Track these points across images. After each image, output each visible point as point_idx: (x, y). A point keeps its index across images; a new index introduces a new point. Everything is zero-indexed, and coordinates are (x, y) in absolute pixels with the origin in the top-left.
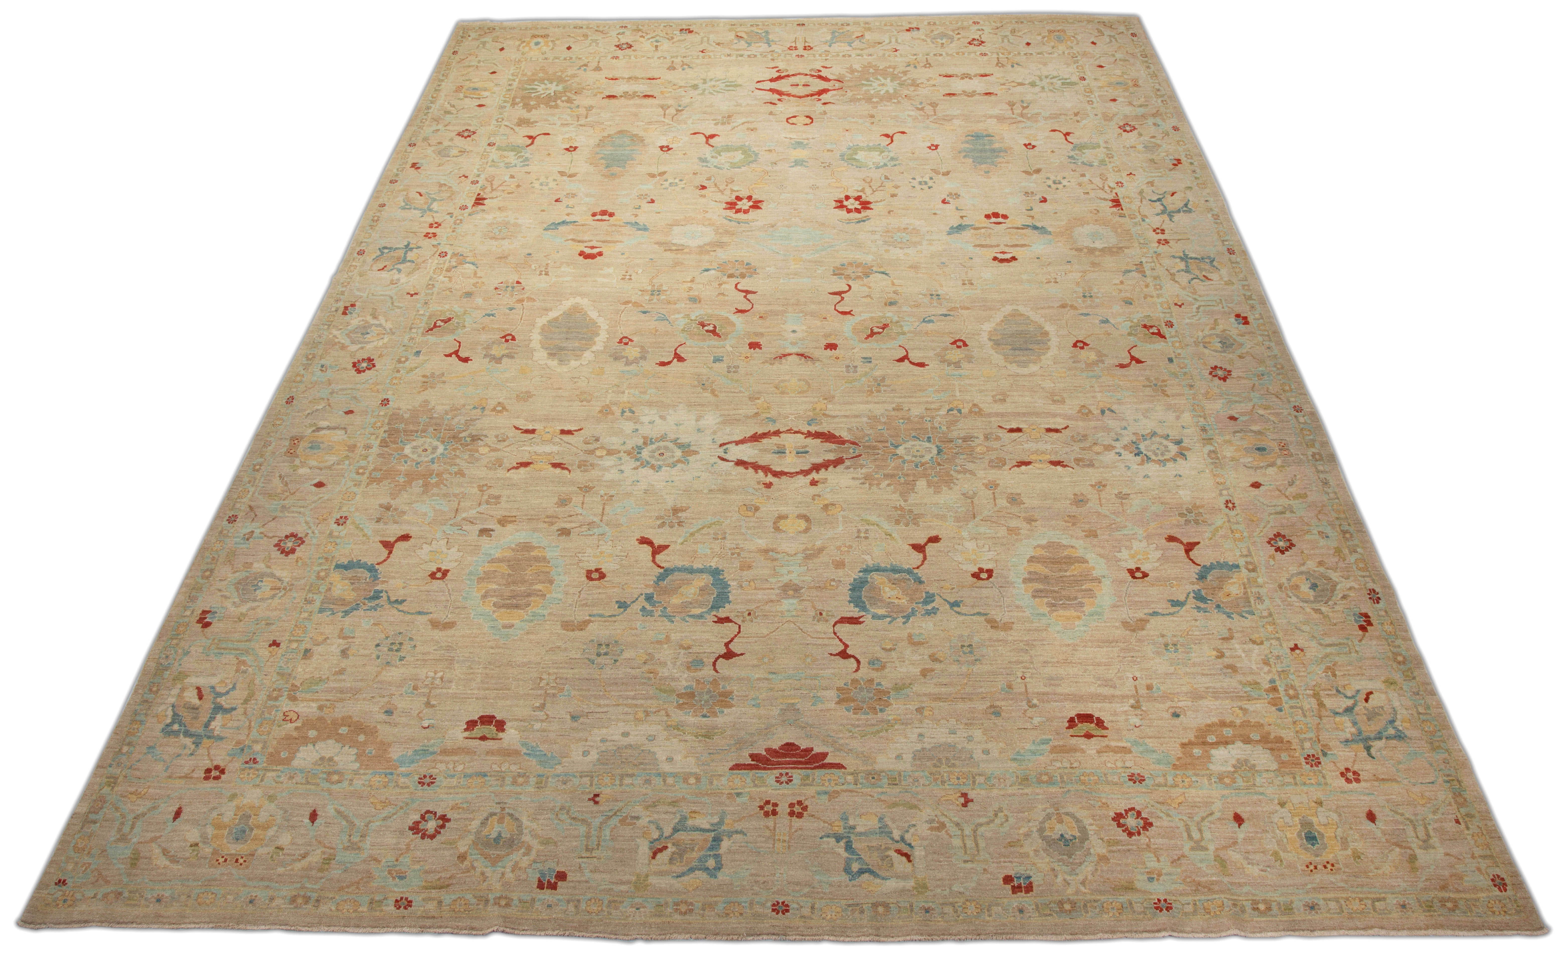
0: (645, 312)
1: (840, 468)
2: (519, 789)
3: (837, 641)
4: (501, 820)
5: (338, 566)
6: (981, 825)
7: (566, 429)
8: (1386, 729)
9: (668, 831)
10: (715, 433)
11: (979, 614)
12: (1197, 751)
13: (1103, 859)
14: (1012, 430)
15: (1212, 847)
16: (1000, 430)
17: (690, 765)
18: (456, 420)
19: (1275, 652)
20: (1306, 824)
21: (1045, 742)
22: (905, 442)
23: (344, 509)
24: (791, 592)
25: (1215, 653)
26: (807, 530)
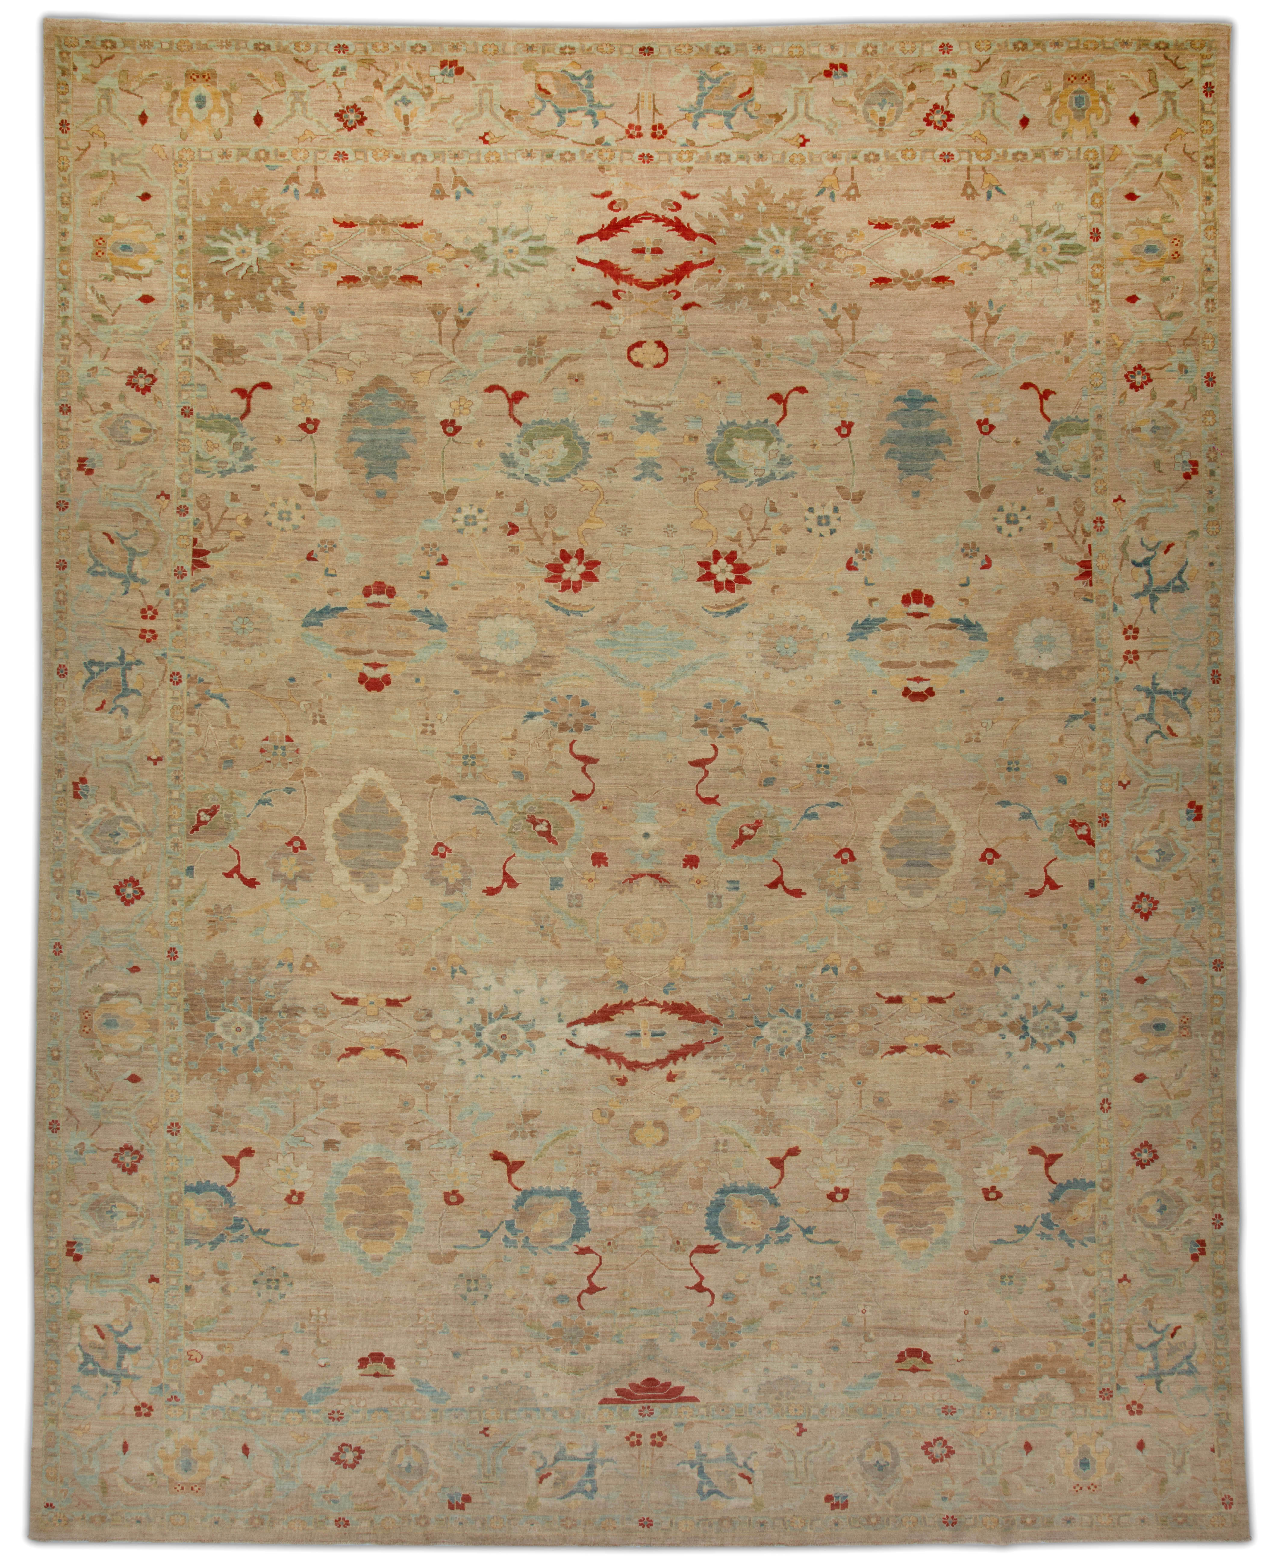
0: (459, 798)
1: (700, 1056)
2: (417, 1423)
3: (693, 1272)
4: (408, 1452)
5: (189, 1189)
6: (811, 1452)
7: (392, 997)
8: (1180, 1364)
9: (550, 1460)
10: (560, 1004)
11: (830, 1241)
12: (1007, 1385)
13: (909, 1481)
14: (891, 1000)
15: (1000, 1472)
16: (878, 1000)
17: (564, 1400)
18: (263, 983)
19: (1103, 1284)
20: (1084, 1451)
21: (874, 1376)
22: (772, 1017)
23: (172, 1113)
24: (648, 1218)
25: (1046, 1285)
26: (664, 1141)
